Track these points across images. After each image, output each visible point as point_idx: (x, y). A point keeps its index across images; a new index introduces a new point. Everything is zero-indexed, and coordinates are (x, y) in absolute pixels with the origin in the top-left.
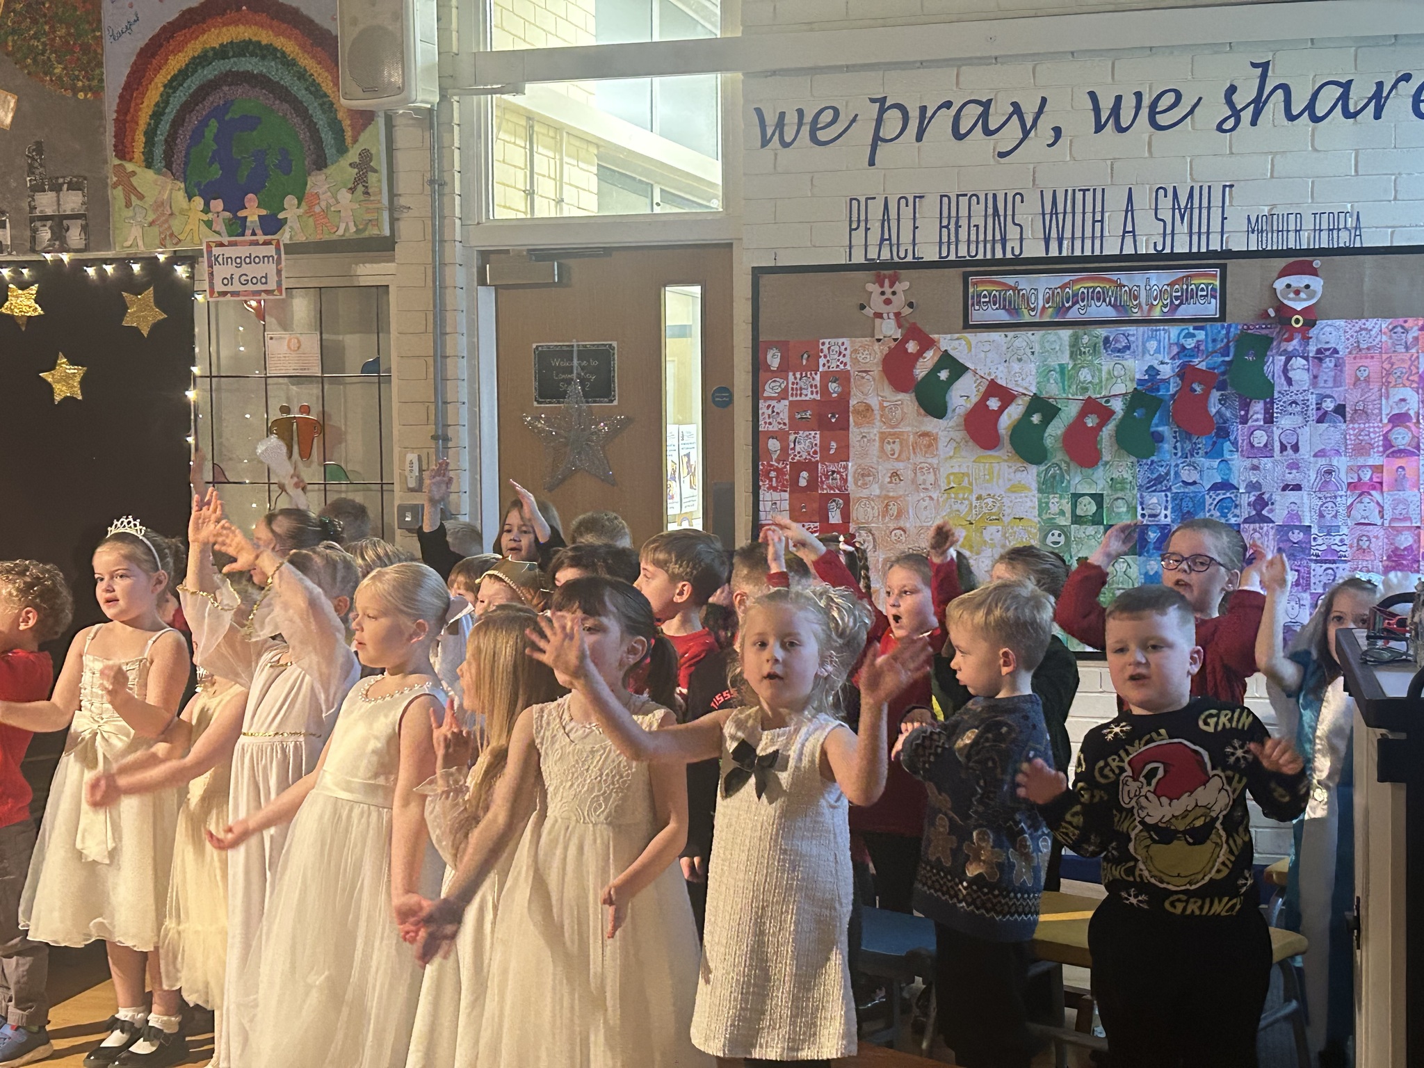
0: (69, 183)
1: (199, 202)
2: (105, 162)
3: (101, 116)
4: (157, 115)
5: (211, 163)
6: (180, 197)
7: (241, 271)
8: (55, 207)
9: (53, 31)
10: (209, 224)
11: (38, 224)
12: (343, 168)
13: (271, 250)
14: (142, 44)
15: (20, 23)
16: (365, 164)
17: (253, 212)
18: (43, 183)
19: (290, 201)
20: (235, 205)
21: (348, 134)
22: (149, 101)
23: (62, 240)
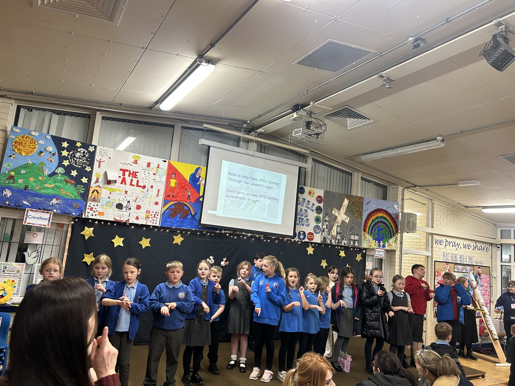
0: (356, 234)
1: (374, 241)
2: (362, 232)
3: (361, 224)
4: (370, 225)
5: (376, 235)
6: (372, 239)
7: (379, 253)
8: (354, 238)
9: (356, 208)
10: (375, 245)
11: (351, 241)
12: (393, 239)
13: (383, 250)
14: (368, 213)
15: (351, 205)
16: (396, 239)
17: (381, 244)
18: (352, 234)
19: (387, 243)
20: (379, 242)
21: (395, 234)
22: (369, 223)
23: (355, 244)
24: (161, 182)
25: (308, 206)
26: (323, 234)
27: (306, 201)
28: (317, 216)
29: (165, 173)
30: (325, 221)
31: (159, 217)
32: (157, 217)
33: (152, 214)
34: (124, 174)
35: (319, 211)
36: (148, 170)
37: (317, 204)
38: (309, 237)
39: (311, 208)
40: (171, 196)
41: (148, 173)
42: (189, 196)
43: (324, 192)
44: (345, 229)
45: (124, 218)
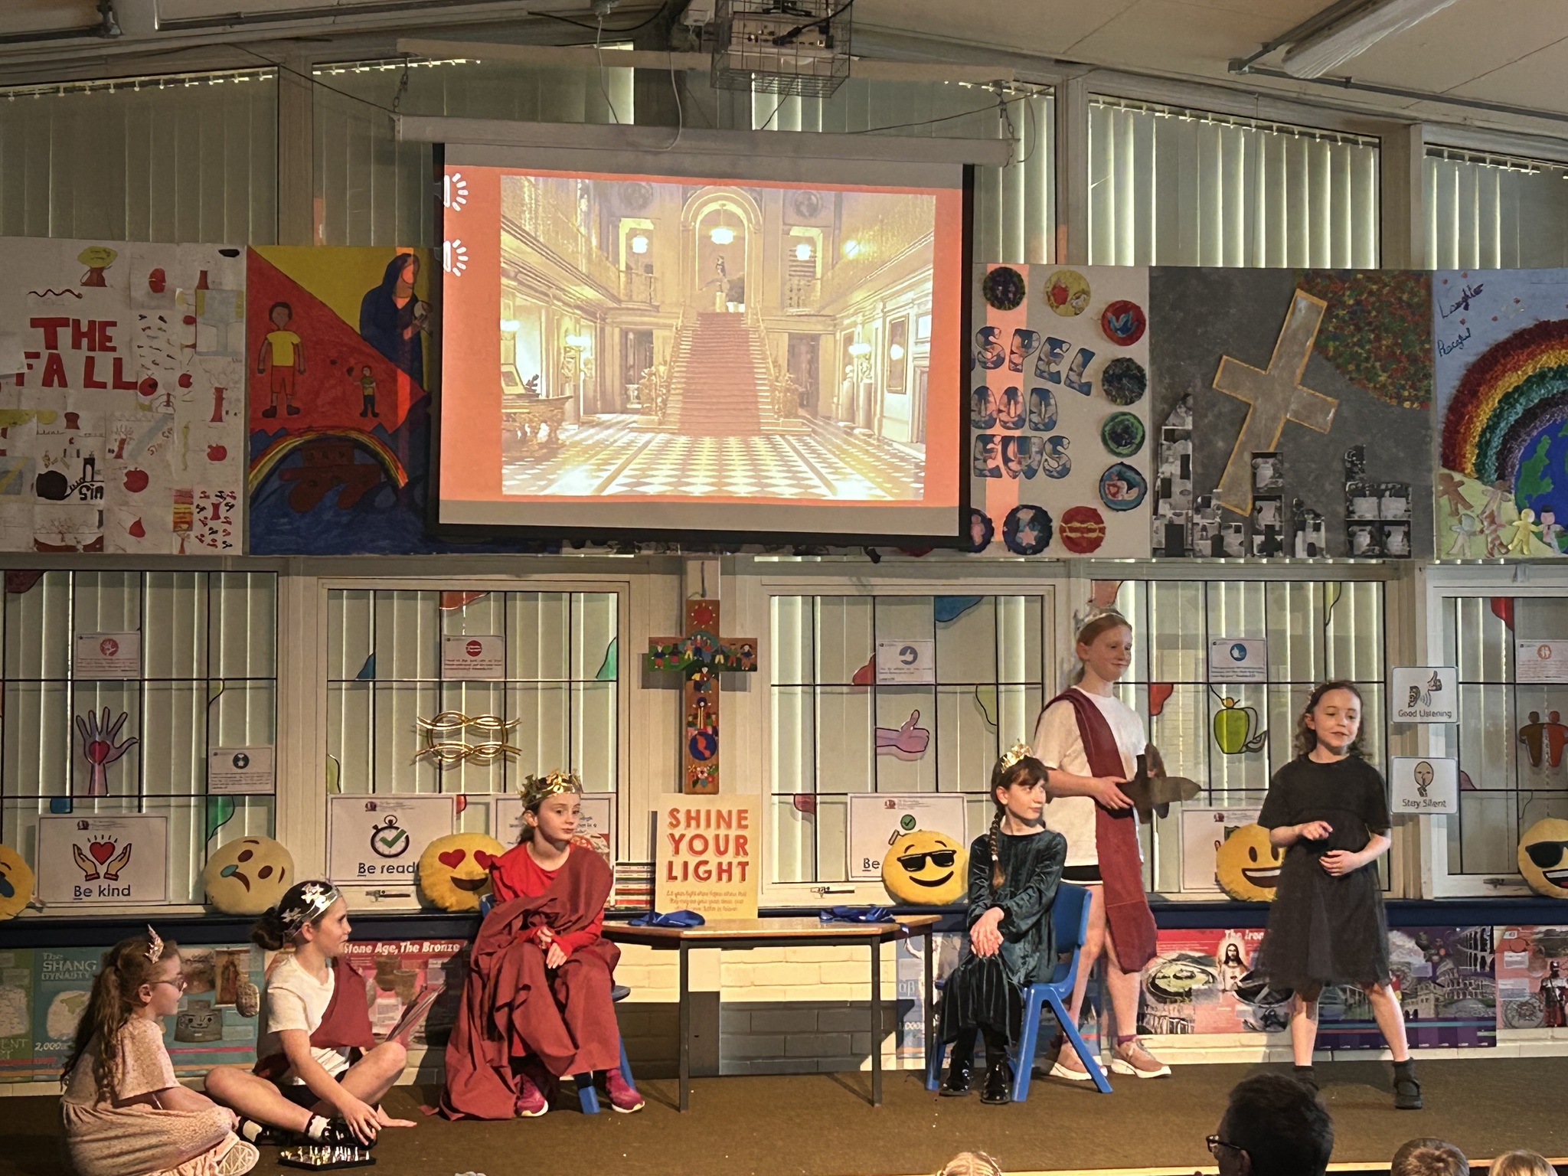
0: (1391, 490)
1: (1530, 515)
2: (1430, 470)
3: (1426, 425)
4: (1491, 428)
5: (1543, 477)
6: (1510, 507)
8: (1376, 513)
9: (1378, 339)
10: (1540, 536)
11: (1355, 528)
14: (1472, 359)
15: (1342, 329)
18: (1363, 487)
20: (1566, 520)
22: (1484, 415)
23: (1383, 545)
24: (223, 350)
25: (1054, 368)
26: (1164, 508)
27: (1035, 344)
28: (1114, 418)
29: (239, 306)
30: (1172, 436)
31: (238, 515)
32: (228, 514)
33: (203, 503)
34: (51, 342)
35: (1121, 389)
36: (158, 307)
37: (1107, 351)
38: (1073, 535)
39: (1074, 377)
40: (282, 411)
41: (161, 318)
42: (369, 400)
43: (1152, 279)
44: (1313, 466)
45: (79, 539)
